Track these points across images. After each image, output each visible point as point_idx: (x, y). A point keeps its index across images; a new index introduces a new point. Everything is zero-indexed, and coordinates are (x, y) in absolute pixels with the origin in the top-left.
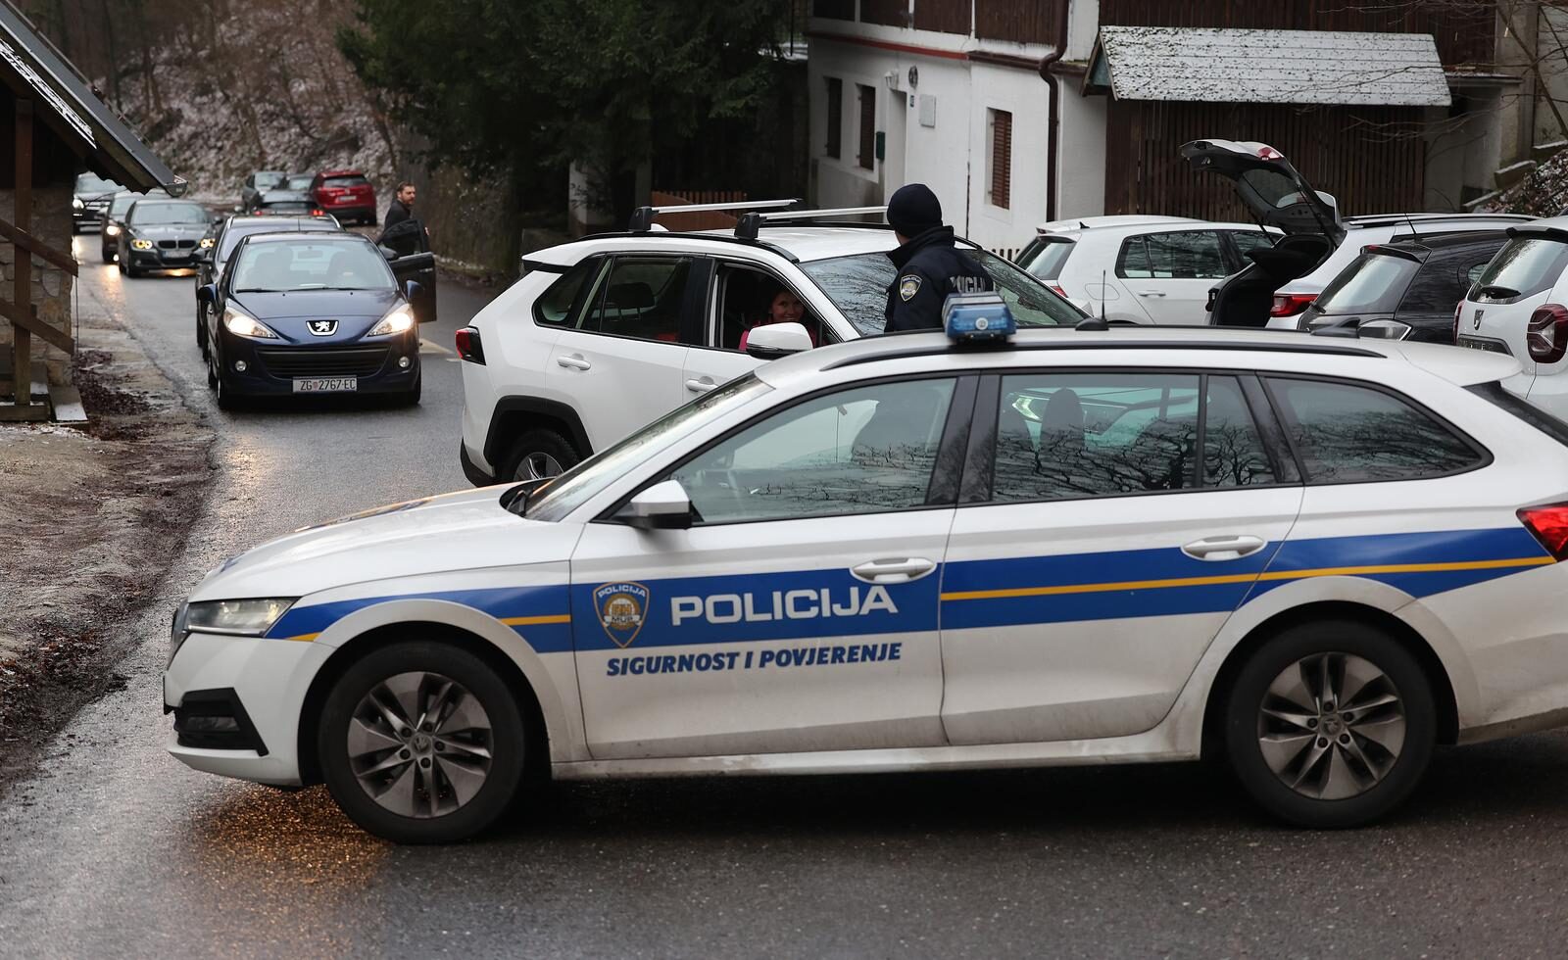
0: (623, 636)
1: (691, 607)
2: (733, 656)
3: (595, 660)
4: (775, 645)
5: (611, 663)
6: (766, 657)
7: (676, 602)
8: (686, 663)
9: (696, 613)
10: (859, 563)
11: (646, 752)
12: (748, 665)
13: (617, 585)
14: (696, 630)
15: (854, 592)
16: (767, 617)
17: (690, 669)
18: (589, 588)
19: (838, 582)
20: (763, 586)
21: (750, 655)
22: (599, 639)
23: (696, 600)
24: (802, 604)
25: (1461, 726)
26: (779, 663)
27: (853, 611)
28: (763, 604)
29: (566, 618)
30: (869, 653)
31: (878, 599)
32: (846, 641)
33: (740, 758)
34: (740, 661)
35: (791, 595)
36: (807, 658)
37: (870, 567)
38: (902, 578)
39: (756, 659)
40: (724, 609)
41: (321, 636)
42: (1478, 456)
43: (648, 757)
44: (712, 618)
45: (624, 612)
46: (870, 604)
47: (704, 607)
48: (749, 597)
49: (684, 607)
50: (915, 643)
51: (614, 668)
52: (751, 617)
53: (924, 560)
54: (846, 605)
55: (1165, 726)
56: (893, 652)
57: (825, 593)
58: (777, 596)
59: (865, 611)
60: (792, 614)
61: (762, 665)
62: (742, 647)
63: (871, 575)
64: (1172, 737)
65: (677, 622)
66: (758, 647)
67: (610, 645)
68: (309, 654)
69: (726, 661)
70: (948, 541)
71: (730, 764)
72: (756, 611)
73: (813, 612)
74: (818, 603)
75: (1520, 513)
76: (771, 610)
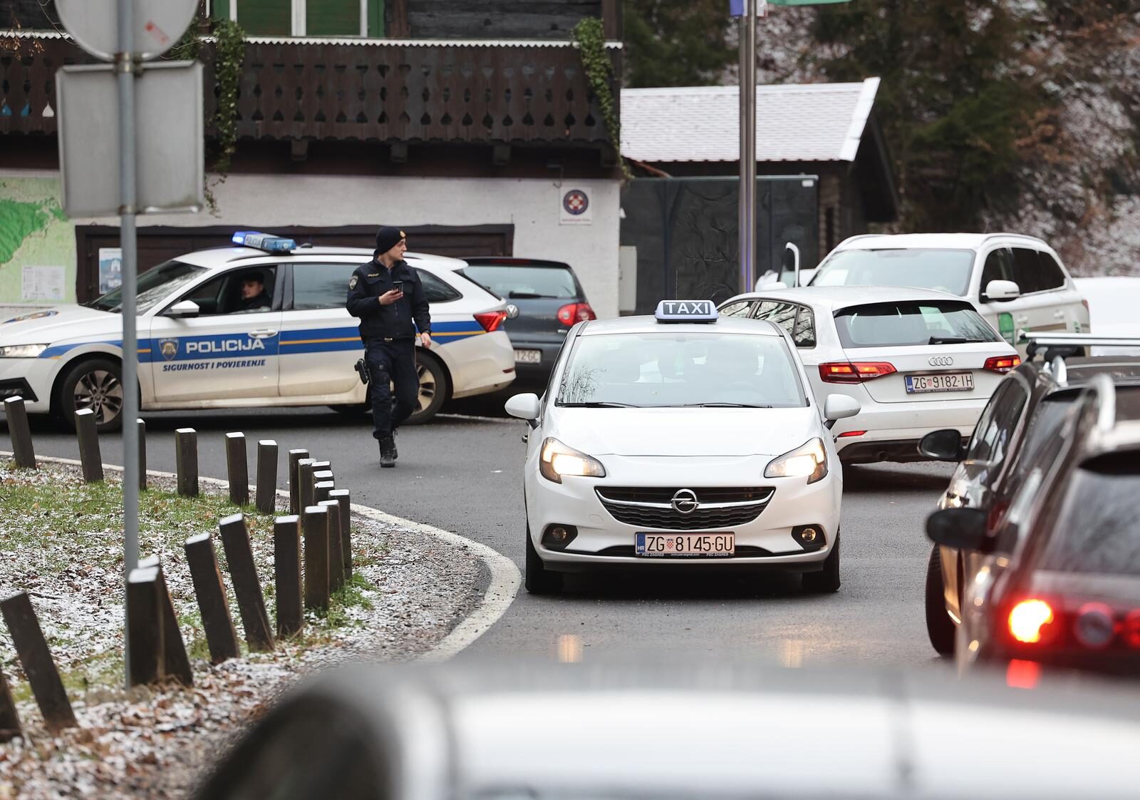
0: (169, 357)
1: (193, 346)
2: (207, 364)
3: (159, 366)
4: (222, 360)
5: (165, 367)
6: (219, 364)
7: (188, 345)
8: (191, 367)
9: (195, 349)
10: (251, 331)
11: (176, 399)
12: (212, 367)
13: (167, 339)
14: (195, 355)
15: (250, 341)
16: (219, 350)
17: (192, 368)
18: (157, 340)
19: (244, 337)
20: (218, 339)
21: (213, 364)
22: (161, 358)
23: (195, 344)
24: (232, 345)
25: (455, 391)
26: (223, 366)
27: (249, 348)
28: (218, 346)
29: (149, 350)
30: (254, 363)
31: (258, 344)
32: (247, 359)
33: (208, 401)
34: (210, 366)
35: (228, 342)
36: (233, 364)
37: (255, 332)
38: (266, 337)
39: (215, 365)
40: (205, 347)
41: (61, 357)
42: (458, 296)
43: (176, 401)
44: (201, 351)
45: (170, 348)
46: (255, 346)
47: (198, 346)
48: (213, 343)
49: (191, 346)
50: (270, 360)
51: (166, 369)
52: (214, 350)
53: (274, 330)
54: (247, 346)
55: (353, 390)
56: (263, 363)
57: (240, 341)
58: (223, 342)
59: (253, 348)
60: (229, 349)
61: (217, 367)
62: (210, 361)
63: (255, 335)
64: (356, 394)
65: (188, 352)
66: (216, 361)
67: (165, 360)
68: (57, 364)
69: (205, 366)
70: (281, 323)
71: (204, 403)
72: (216, 348)
73: (235, 349)
74: (237, 345)
75: (474, 316)
76: (221, 347)
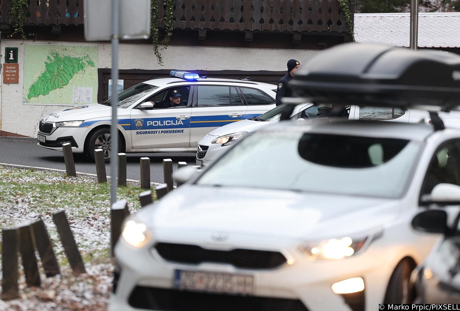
0: (139, 128)
1: (150, 123)
2: (157, 131)
3: (134, 132)
4: (164, 130)
6: (162, 132)
8: (149, 132)
9: (151, 124)
10: (177, 116)
12: (159, 133)
13: (138, 119)
14: (151, 127)
15: (177, 121)
16: (163, 125)
17: (150, 134)
18: (134, 120)
19: (174, 119)
20: (162, 120)
21: (159, 131)
22: (135, 128)
23: (151, 122)
24: (168, 123)
26: (164, 133)
28: (162, 123)
29: (130, 125)
30: (179, 131)
31: (180, 122)
32: (175, 129)
34: (158, 132)
35: (167, 121)
36: (169, 132)
37: (179, 117)
38: (184, 119)
39: (160, 132)
40: (156, 123)
41: (89, 127)
43: (142, 148)
44: (154, 125)
45: (139, 124)
46: (179, 123)
47: (152, 123)
48: (160, 122)
49: (149, 123)
50: (185, 130)
51: (137, 133)
52: (160, 125)
53: (188, 116)
54: (175, 123)
56: (182, 131)
57: (172, 121)
58: (164, 121)
59: (178, 124)
60: (167, 125)
62: (158, 130)
65: (148, 126)
66: (161, 130)
67: (137, 129)
68: (87, 130)
69: (156, 132)
70: (191, 113)
71: (155, 150)
74: (171, 123)
